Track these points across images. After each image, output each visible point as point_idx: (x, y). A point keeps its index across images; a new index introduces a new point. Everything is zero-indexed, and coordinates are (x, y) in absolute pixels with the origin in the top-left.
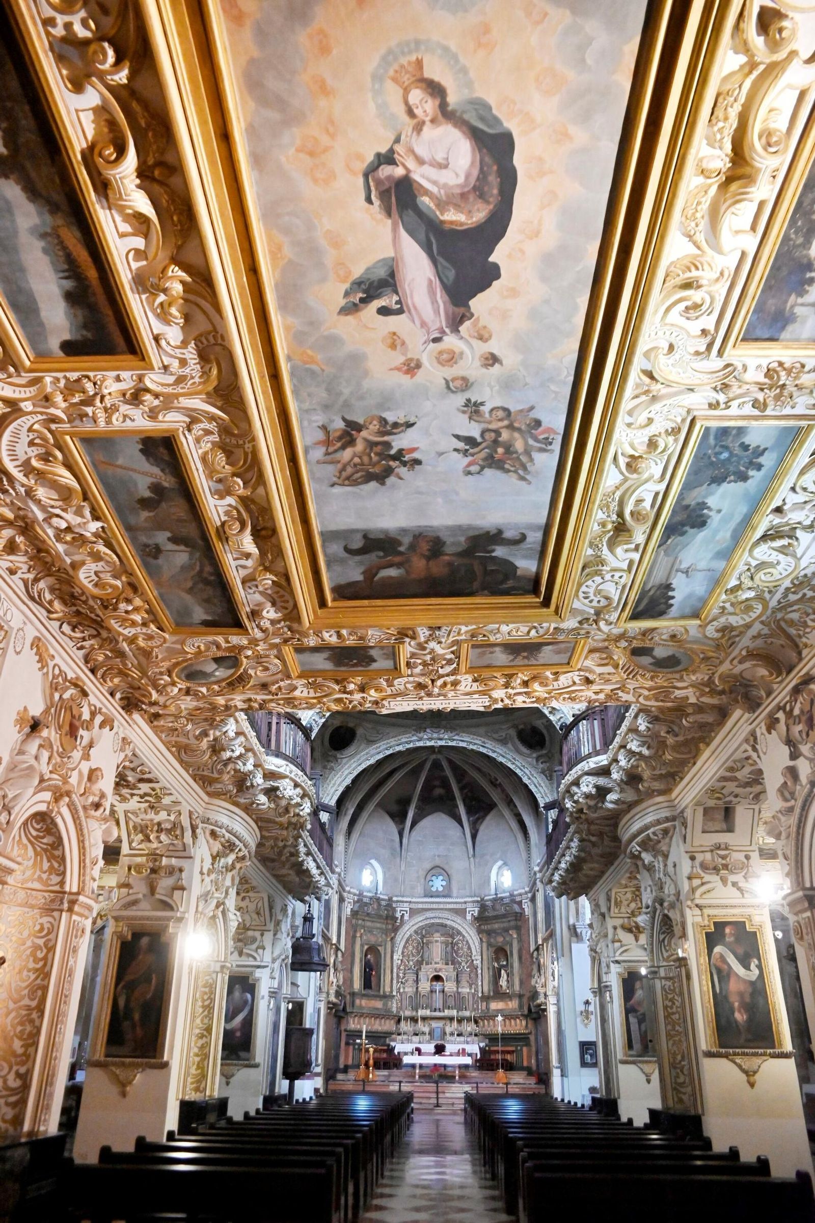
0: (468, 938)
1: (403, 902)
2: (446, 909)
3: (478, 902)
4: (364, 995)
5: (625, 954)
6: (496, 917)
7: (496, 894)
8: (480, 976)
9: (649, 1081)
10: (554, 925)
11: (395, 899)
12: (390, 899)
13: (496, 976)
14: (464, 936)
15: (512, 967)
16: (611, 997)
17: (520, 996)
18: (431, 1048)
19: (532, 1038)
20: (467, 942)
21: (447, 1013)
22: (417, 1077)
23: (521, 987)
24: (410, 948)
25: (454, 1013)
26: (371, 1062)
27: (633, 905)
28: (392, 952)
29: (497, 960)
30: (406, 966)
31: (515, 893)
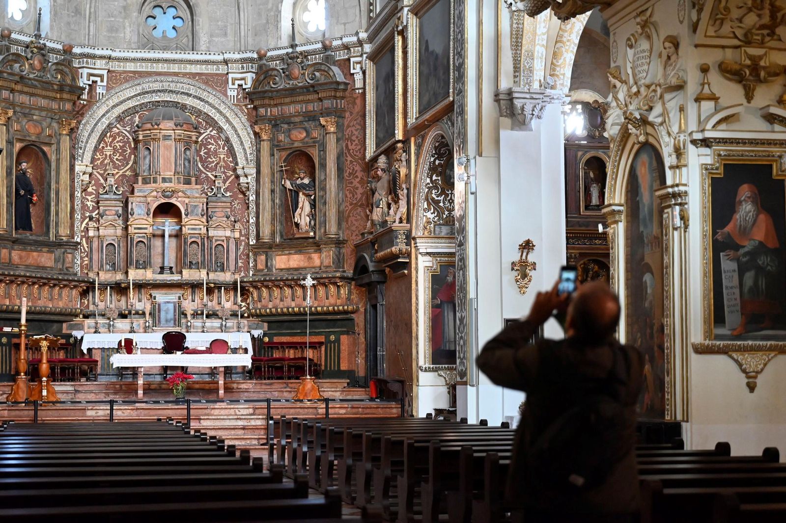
0: (230, 133)
1: (94, 57)
2: (185, 75)
3: (252, 60)
4: (15, 241)
5: (723, 126)
6: (292, 92)
7: (293, 46)
8: (252, 206)
9: (752, 387)
10: (461, 92)
11: (77, 50)
12: (68, 50)
13: (289, 204)
14: (220, 130)
15: (324, 189)
16: (684, 218)
17: (339, 243)
18: (156, 339)
19: (359, 319)
20: (227, 140)
21: (188, 275)
22: (140, 392)
23: (339, 225)
24: (108, 151)
25: (202, 275)
26: (44, 367)
27: (751, 19)
28: (73, 158)
29: (291, 174)
30: (98, 185)
31: (336, 43)
